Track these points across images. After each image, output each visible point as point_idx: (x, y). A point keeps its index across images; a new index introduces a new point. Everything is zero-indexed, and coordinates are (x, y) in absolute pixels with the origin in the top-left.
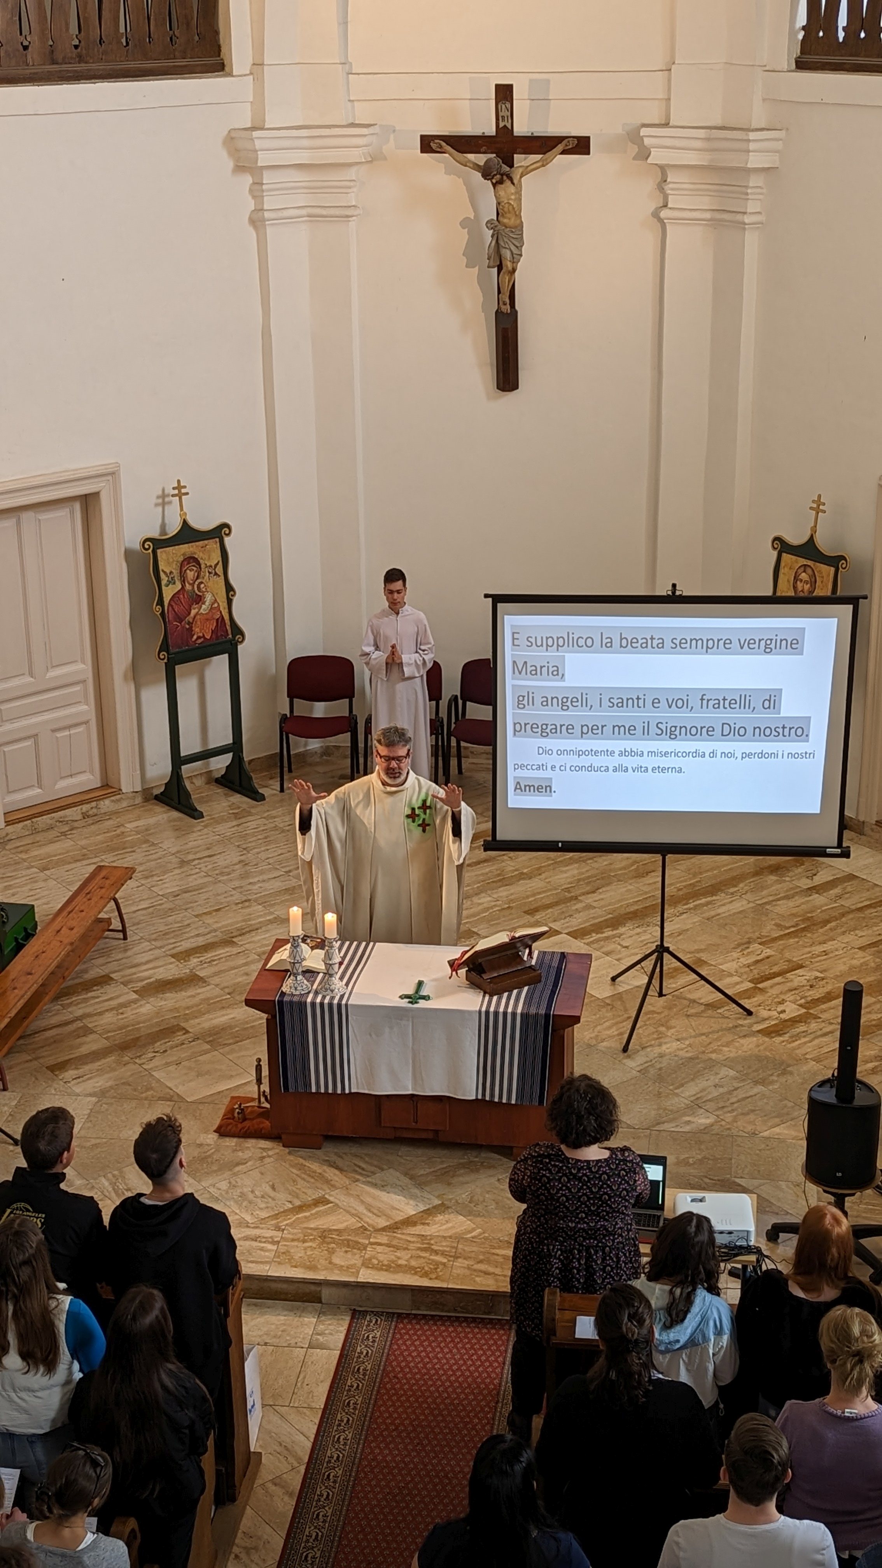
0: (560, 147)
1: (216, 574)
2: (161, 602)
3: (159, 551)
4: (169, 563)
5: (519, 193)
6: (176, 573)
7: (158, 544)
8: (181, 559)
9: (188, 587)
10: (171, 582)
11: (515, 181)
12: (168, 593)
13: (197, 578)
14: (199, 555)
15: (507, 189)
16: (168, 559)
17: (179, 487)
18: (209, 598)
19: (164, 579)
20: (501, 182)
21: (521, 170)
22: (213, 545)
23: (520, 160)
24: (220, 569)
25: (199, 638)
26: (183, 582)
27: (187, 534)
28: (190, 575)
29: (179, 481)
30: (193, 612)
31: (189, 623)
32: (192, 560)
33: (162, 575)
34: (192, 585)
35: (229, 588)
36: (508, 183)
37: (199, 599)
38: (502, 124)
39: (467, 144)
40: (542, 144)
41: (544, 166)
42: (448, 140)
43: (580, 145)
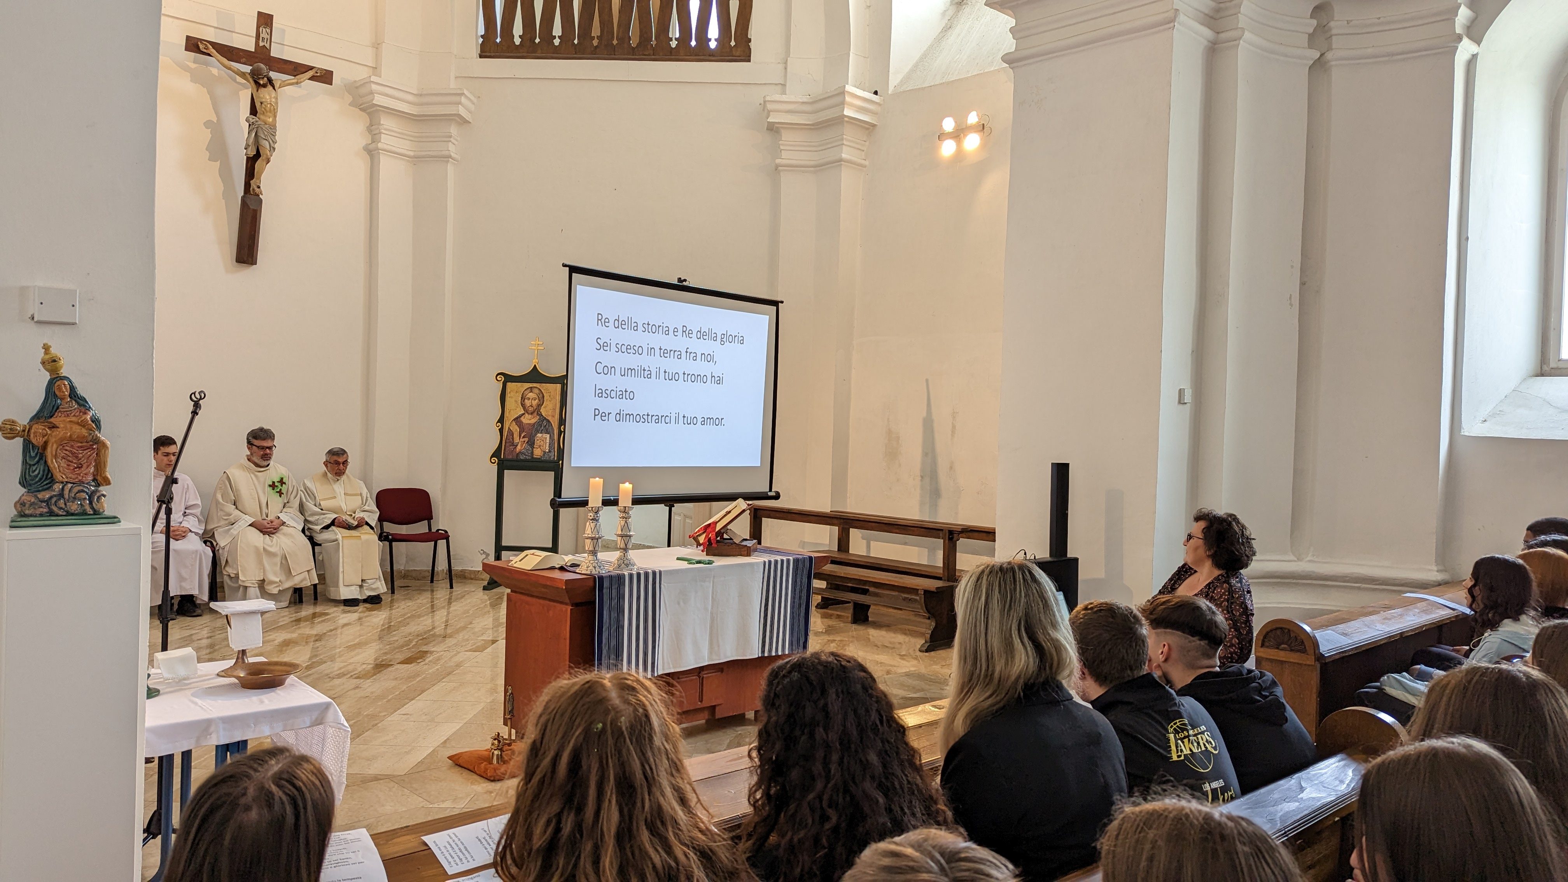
0: (310, 73)
5: (277, 98)
11: (274, 88)
15: (266, 94)
20: (264, 86)
21: (279, 82)
36: (270, 88)
38: (261, 44)
39: (230, 53)
40: (296, 69)
41: (297, 83)
42: (214, 45)
43: (325, 77)
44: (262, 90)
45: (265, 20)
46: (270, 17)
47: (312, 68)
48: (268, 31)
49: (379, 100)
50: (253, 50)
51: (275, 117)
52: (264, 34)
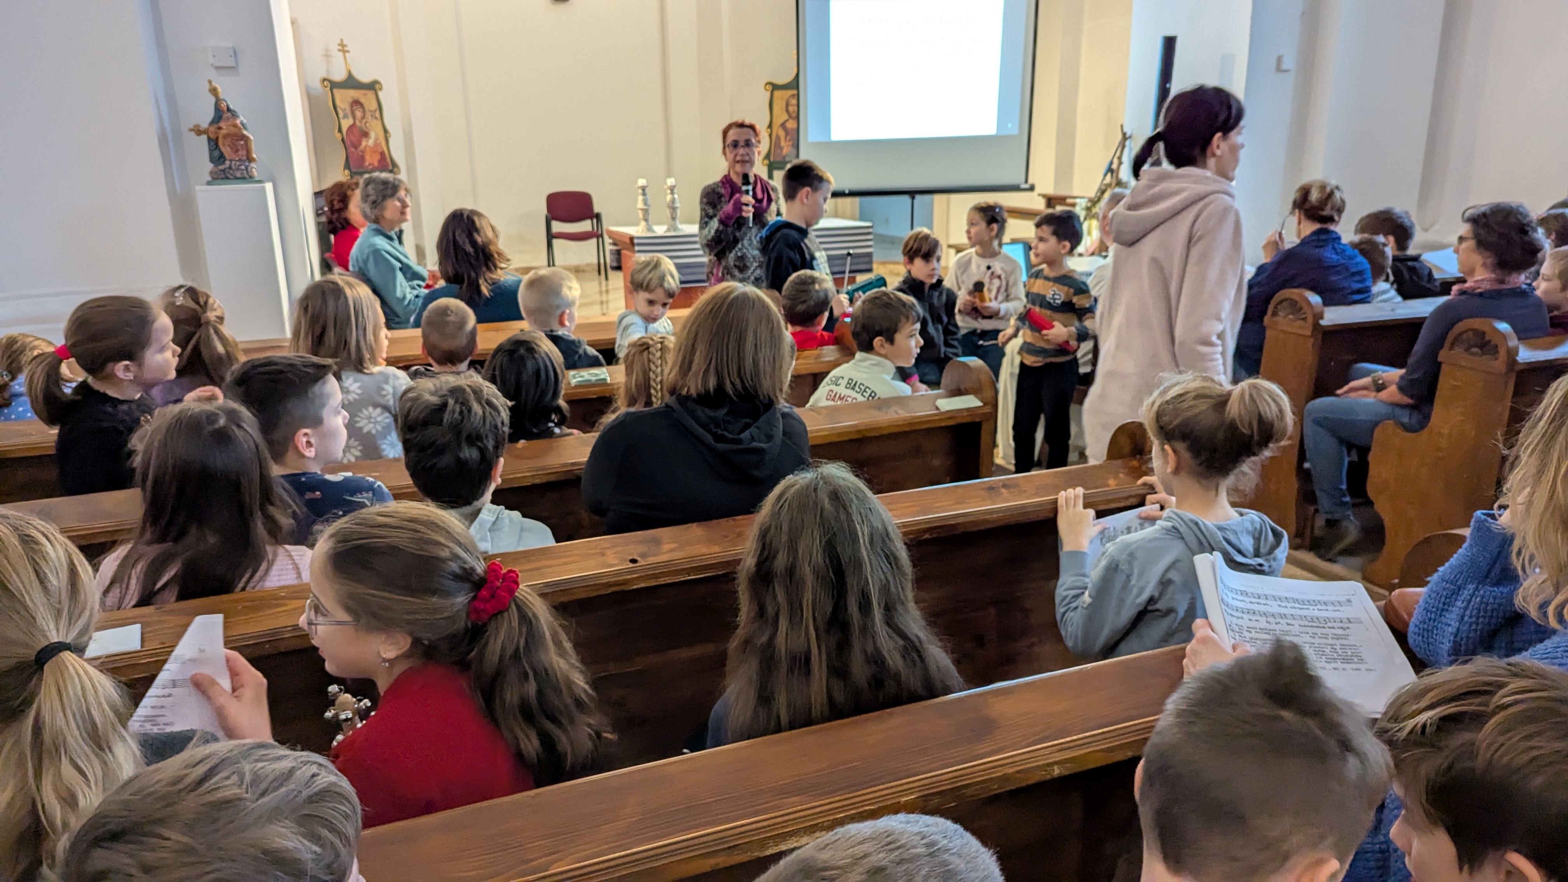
1: (376, 118)
2: (340, 130)
3: (335, 91)
6: (348, 110)
7: (333, 85)
8: (350, 100)
9: (358, 123)
10: (345, 116)
12: (346, 124)
13: (364, 117)
14: (362, 100)
16: (344, 97)
17: (342, 44)
18: (373, 135)
19: (341, 114)
22: (370, 94)
24: (377, 114)
25: (370, 164)
26: (354, 117)
27: (351, 82)
28: (359, 114)
29: (342, 40)
30: (364, 143)
31: (362, 152)
32: (356, 103)
33: (339, 110)
34: (360, 122)
35: (386, 131)
37: (366, 135)
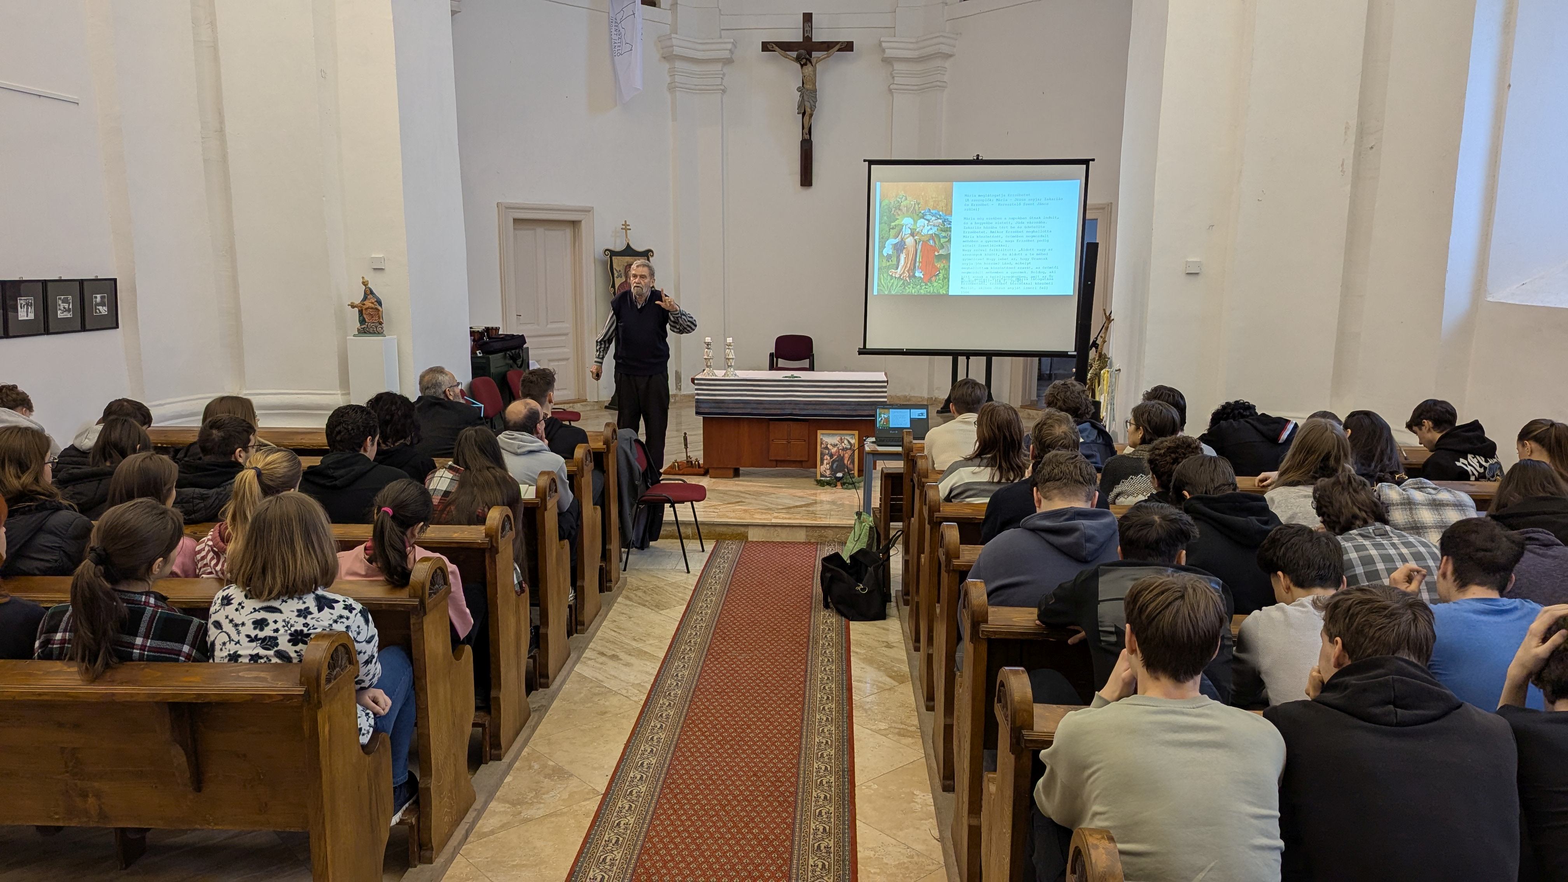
0: (837, 48)
4: (618, 265)
5: (815, 71)
6: (623, 272)
7: (613, 253)
11: (814, 64)
12: (618, 282)
15: (808, 69)
16: (620, 262)
17: (625, 224)
19: (616, 275)
20: (805, 64)
21: (816, 60)
23: (815, 54)
26: (626, 277)
27: (629, 251)
29: (626, 221)
32: (629, 266)
33: (615, 272)
36: (809, 65)
38: (806, 35)
39: (785, 46)
40: (827, 46)
41: (828, 57)
42: (777, 43)
43: (848, 47)
44: (804, 67)
45: (808, 18)
46: (811, 15)
47: (837, 43)
48: (810, 24)
49: (889, 53)
50: (802, 40)
51: (814, 84)
52: (807, 28)
